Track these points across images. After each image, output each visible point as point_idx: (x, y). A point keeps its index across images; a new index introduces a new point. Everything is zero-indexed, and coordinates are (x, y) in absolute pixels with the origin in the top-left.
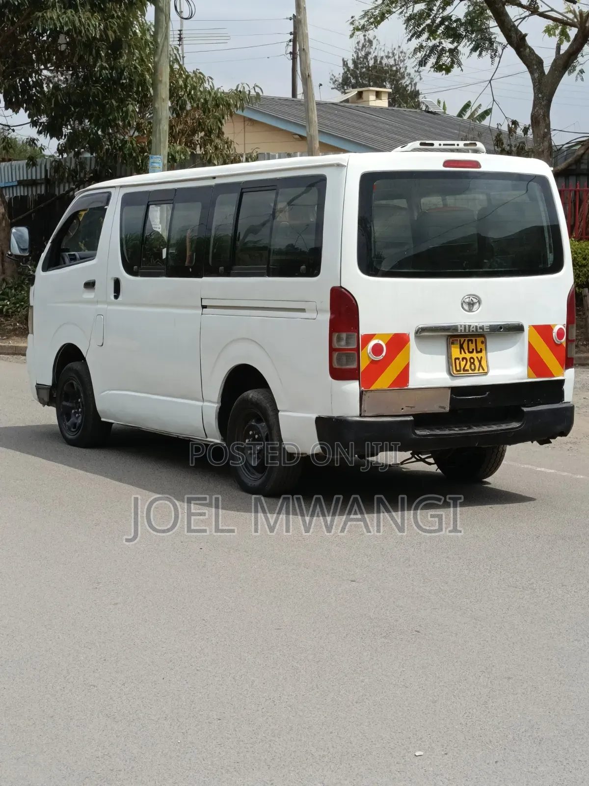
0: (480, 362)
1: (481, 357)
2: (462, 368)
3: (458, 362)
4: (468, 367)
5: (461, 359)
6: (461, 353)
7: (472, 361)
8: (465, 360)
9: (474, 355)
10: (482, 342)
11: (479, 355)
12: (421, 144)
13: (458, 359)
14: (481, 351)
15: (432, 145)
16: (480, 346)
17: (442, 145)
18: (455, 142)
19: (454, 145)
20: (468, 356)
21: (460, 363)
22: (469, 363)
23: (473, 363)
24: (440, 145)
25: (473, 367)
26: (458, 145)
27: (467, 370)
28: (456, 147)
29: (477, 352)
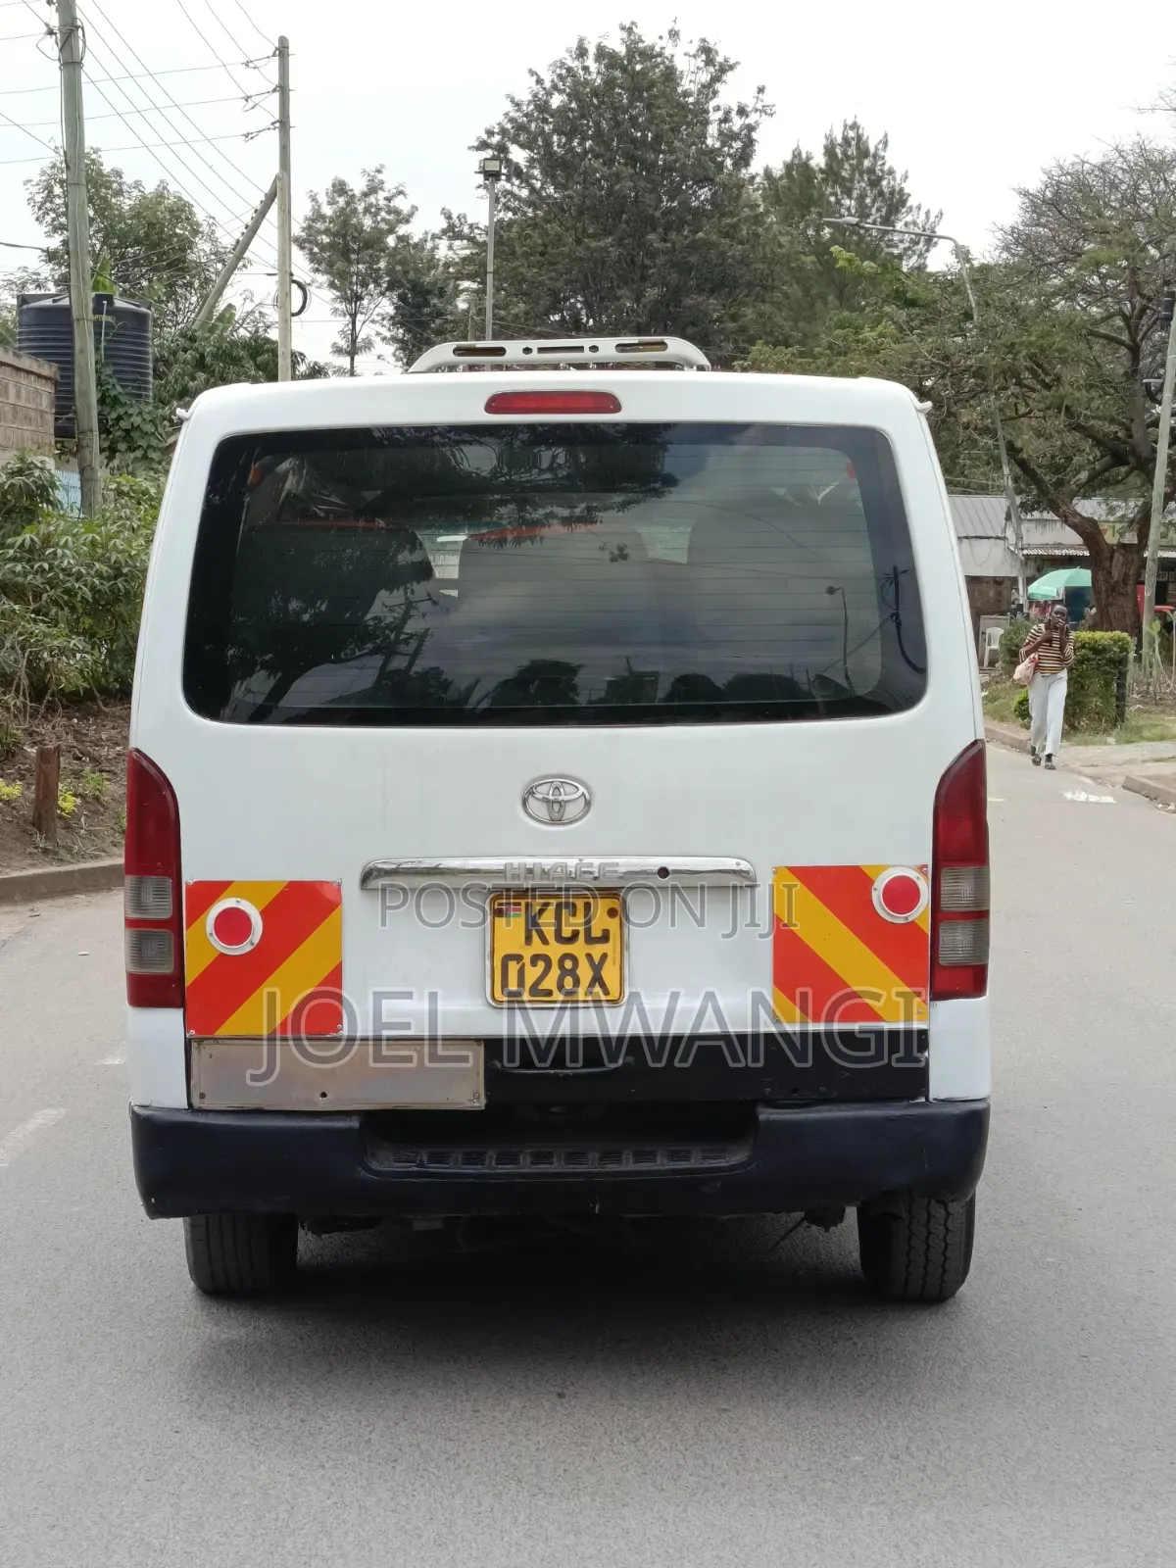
0: (597, 968)
1: (604, 956)
2: (529, 981)
3: (513, 967)
4: (550, 982)
5: (527, 960)
6: (528, 940)
7: (568, 964)
8: (541, 965)
9: (579, 948)
10: (612, 913)
11: (597, 951)
12: (458, 351)
13: (518, 958)
14: (605, 937)
15: (501, 351)
16: (601, 922)
17: (535, 351)
18: (586, 342)
19: (580, 349)
20: (555, 950)
21: (521, 973)
22: (555, 972)
23: (573, 973)
24: (527, 350)
25: (568, 982)
26: (594, 349)
27: (549, 993)
28: (587, 354)
29: (590, 940)
